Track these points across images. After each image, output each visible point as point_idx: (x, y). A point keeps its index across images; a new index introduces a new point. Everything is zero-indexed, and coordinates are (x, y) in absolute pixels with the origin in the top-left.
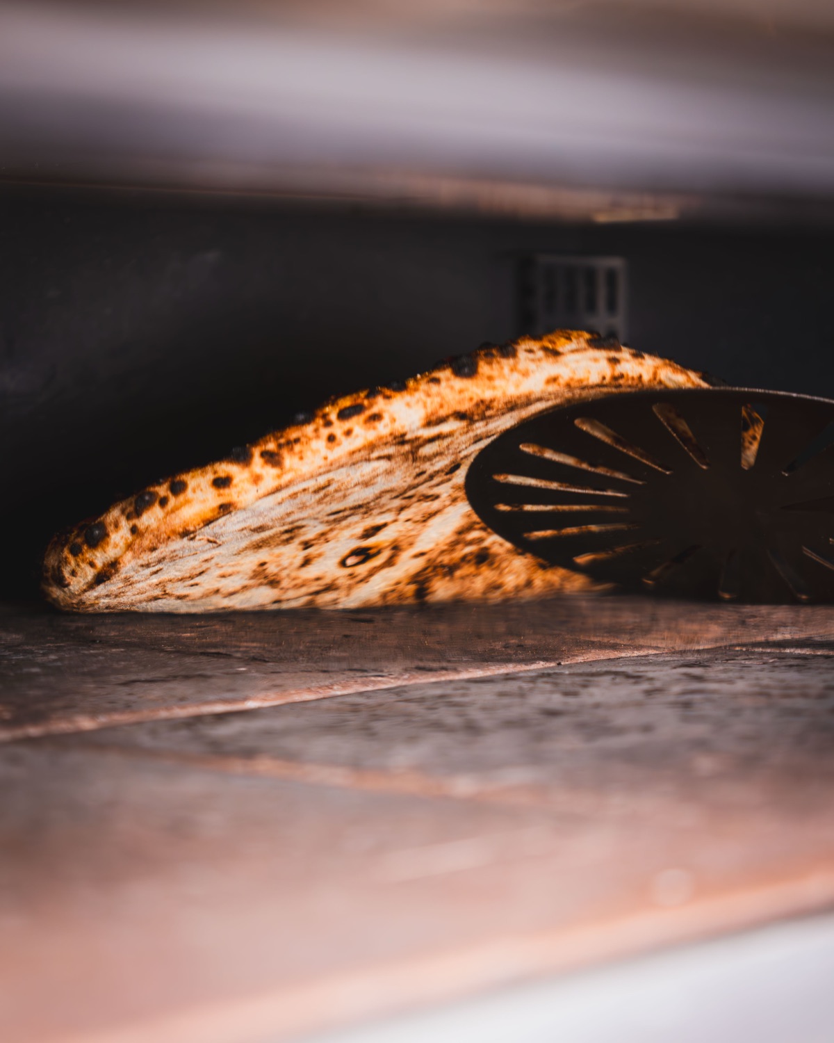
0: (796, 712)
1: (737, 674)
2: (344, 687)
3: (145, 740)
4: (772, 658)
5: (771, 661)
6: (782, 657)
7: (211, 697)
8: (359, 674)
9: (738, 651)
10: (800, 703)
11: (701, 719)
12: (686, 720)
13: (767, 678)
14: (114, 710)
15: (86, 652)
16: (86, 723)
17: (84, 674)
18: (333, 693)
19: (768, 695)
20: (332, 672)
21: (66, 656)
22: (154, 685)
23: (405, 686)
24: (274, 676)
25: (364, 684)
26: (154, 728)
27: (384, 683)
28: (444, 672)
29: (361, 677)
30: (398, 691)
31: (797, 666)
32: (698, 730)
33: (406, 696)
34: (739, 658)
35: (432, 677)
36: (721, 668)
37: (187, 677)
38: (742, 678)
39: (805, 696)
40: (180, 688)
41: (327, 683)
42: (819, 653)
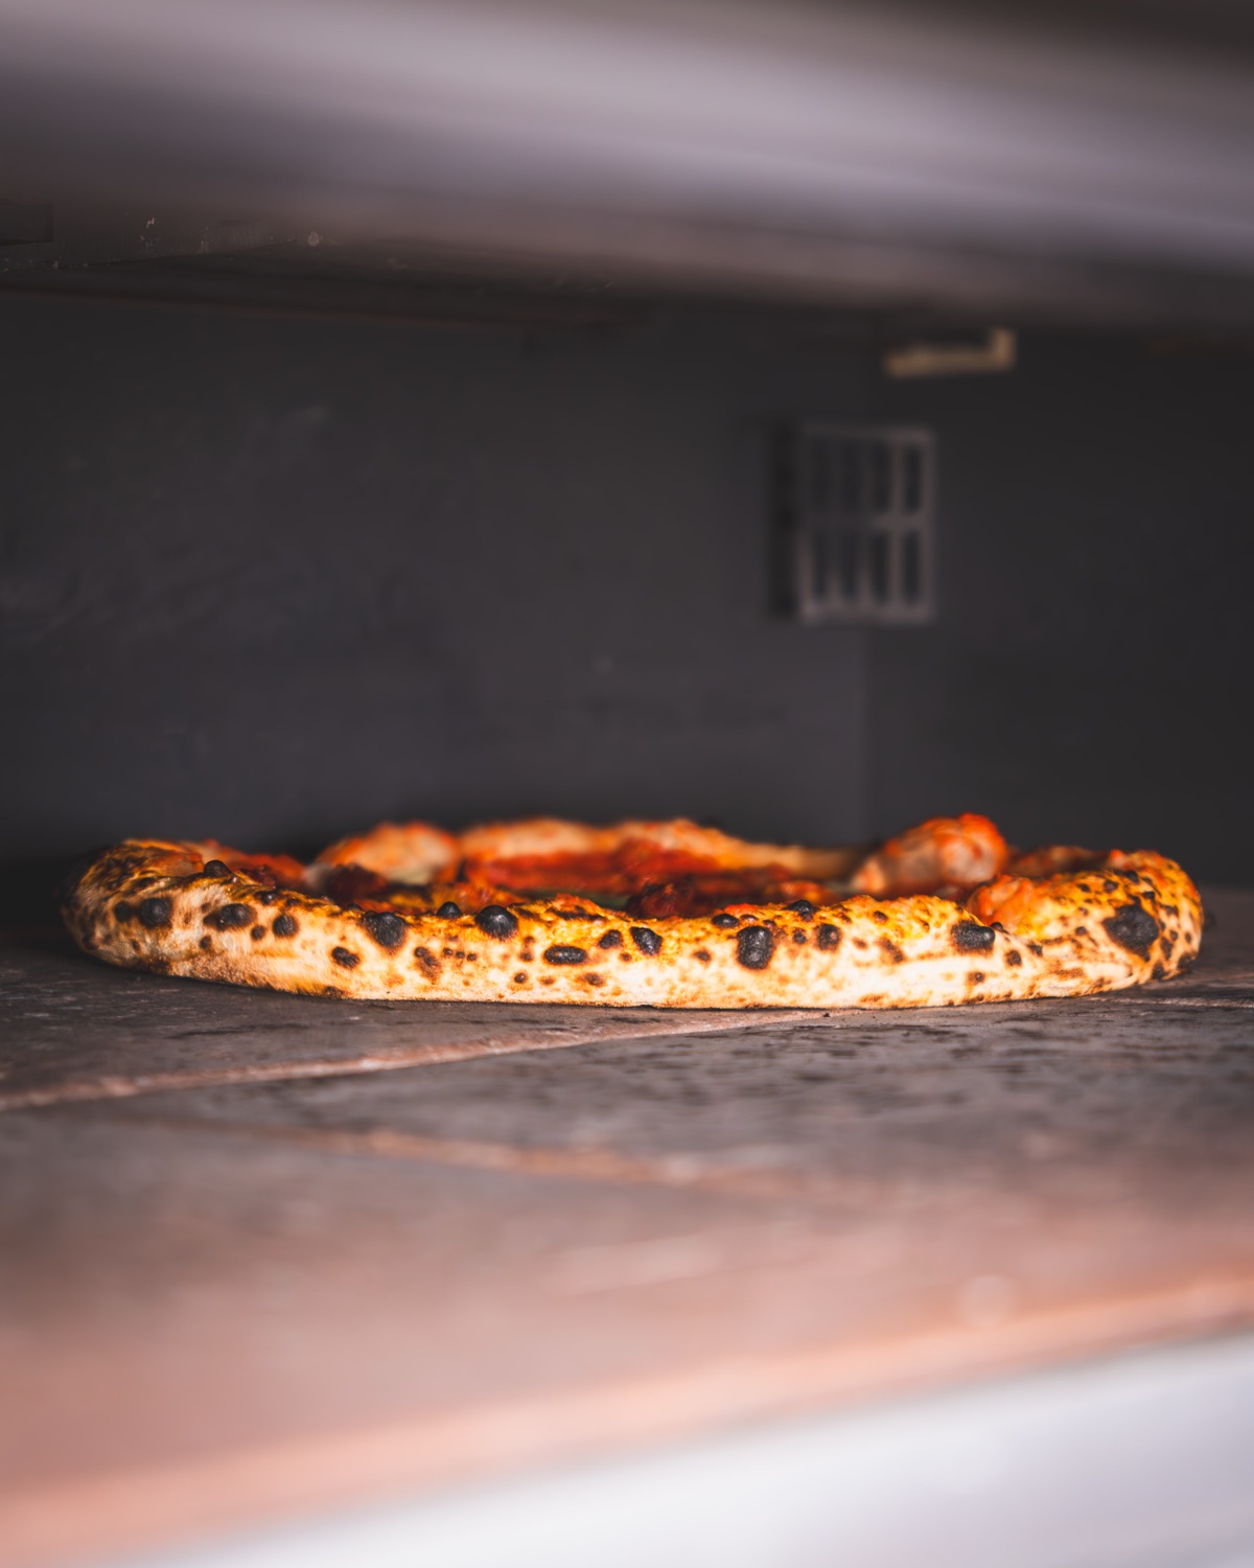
0: (1180, 1080)
1: (1091, 1030)
2: (506, 1043)
3: (207, 1108)
4: (1145, 1011)
5: (1143, 1014)
6: (1158, 1010)
7: (307, 1054)
8: (526, 1026)
9: (1093, 1002)
10: (1185, 1068)
11: (1036, 1086)
12: (1013, 1087)
13: (1134, 1035)
14: (162, 1070)
15: (121, 993)
16: (118, 1088)
17: (117, 1023)
18: (488, 1051)
19: (1137, 1058)
20: (488, 1022)
21: (90, 997)
22: (221, 1038)
23: (596, 1043)
24: (400, 1027)
25: (535, 1039)
26: (220, 1096)
27: (564, 1039)
28: (655, 1024)
29: (530, 1029)
30: (585, 1050)
31: (1182, 1020)
32: (1031, 1101)
33: (596, 1055)
34: (1095, 1011)
35: (637, 1032)
36: (1067, 1022)
37: (271, 1028)
38: (1098, 1035)
39: (1192, 1058)
40: (260, 1042)
41: (480, 1037)
42: (1216, 1005)
